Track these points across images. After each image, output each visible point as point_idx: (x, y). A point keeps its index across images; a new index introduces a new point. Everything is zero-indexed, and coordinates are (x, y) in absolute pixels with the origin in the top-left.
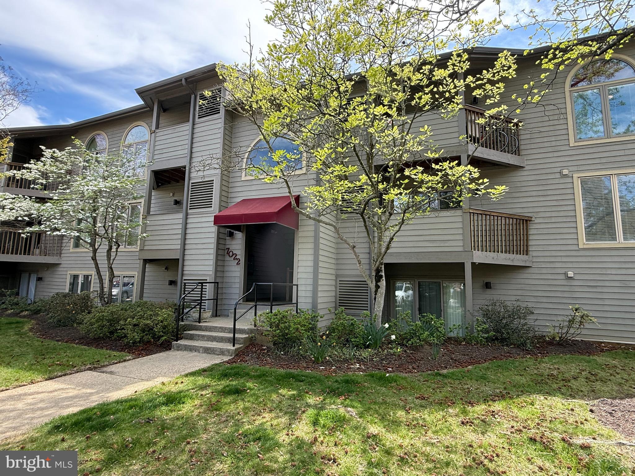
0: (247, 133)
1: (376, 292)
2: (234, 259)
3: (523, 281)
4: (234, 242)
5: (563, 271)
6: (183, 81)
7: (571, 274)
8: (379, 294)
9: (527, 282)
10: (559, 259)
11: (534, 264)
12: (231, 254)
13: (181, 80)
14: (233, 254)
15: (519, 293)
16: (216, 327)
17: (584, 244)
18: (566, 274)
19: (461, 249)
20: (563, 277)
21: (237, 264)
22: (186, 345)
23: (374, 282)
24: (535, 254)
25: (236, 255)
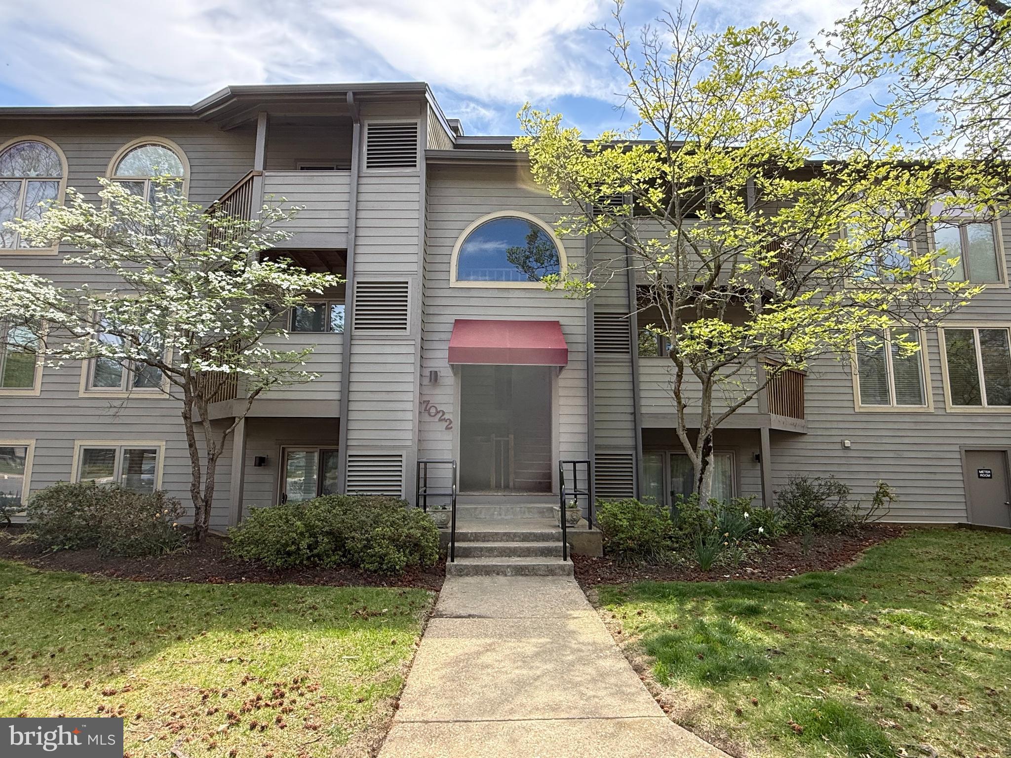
0: (458, 208)
1: (703, 471)
2: (440, 420)
3: (797, 452)
4: (438, 391)
5: (839, 439)
6: (350, 97)
7: (848, 443)
8: (707, 473)
9: (802, 453)
10: (835, 425)
11: (810, 430)
12: (433, 411)
13: (345, 94)
14: (438, 412)
15: (794, 467)
16: (496, 534)
17: (860, 407)
18: (843, 443)
19: (756, 411)
20: (839, 446)
21: (447, 428)
22: (478, 566)
23: (700, 457)
24: (810, 418)
25: (444, 413)
